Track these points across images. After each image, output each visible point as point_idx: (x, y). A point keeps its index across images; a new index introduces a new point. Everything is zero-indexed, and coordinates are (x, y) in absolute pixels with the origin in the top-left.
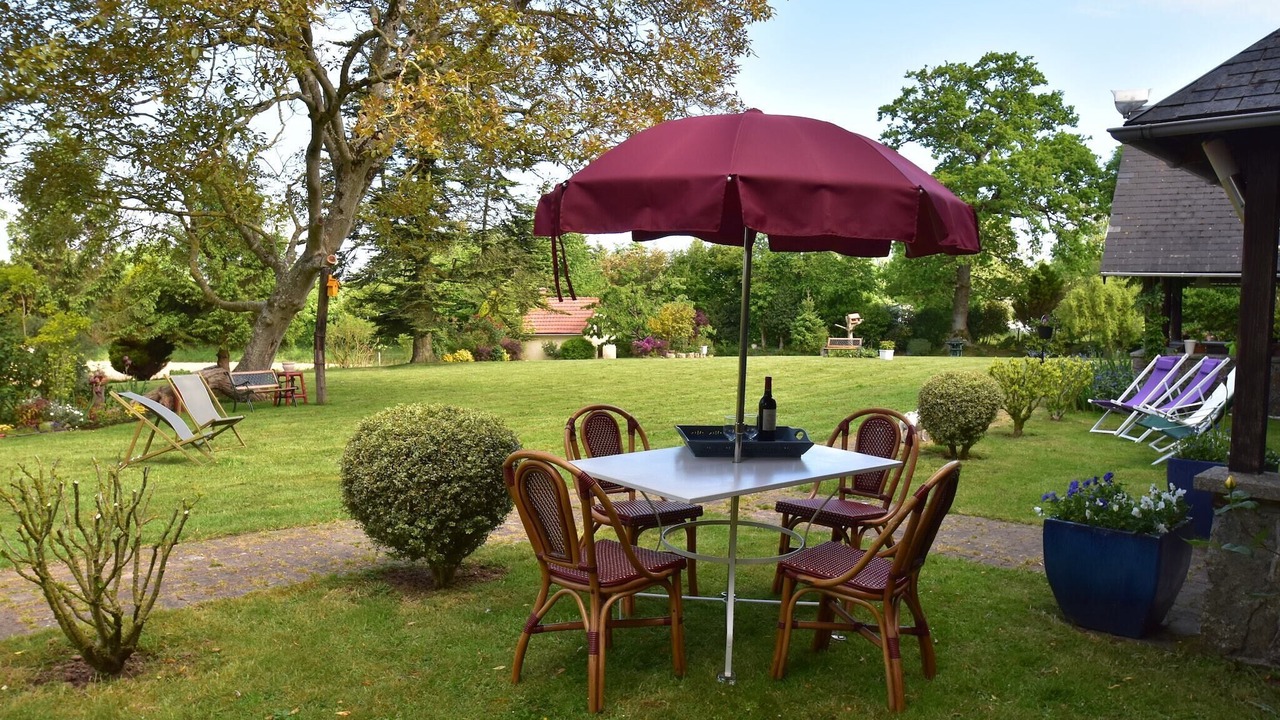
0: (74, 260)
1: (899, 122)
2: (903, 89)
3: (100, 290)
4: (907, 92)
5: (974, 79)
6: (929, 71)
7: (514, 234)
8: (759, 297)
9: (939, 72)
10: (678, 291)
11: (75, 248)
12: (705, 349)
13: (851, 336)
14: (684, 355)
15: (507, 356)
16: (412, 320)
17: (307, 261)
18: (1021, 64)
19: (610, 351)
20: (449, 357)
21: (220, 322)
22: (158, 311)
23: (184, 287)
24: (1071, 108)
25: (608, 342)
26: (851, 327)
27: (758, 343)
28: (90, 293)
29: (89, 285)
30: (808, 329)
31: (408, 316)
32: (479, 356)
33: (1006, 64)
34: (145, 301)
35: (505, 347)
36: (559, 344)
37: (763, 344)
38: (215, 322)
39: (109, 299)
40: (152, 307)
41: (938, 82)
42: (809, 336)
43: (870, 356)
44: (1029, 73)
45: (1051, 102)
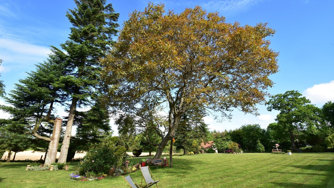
0: (128, 136)
1: (270, 106)
2: (269, 100)
3: (132, 141)
4: (270, 100)
5: (285, 96)
6: (274, 96)
7: (202, 129)
8: (245, 140)
9: (276, 96)
10: (229, 140)
11: (128, 134)
12: (242, 152)
13: (277, 149)
14: (238, 153)
15: (200, 153)
16: (184, 146)
17: (168, 135)
18: (296, 92)
19: (217, 151)
20: (189, 153)
21: (150, 146)
22: (140, 145)
23: (145, 140)
24: (309, 100)
25: (216, 149)
26: (277, 147)
27: (247, 150)
28: (130, 142)
29: (130, 140)
30: (260, 147)
31: (183, 145)
32: (195, 153)
33: (292, 93)
34: (138, 143)
35: (199, 151)
36: (207, 150)
37: (248, 150)
38: (149, 146)
39: (133, 142)
40: (139, 144)
41: (276, 98)
42: (261, 148)
43: (284, 154)
44: (297, 94)
45: (304, 99)
